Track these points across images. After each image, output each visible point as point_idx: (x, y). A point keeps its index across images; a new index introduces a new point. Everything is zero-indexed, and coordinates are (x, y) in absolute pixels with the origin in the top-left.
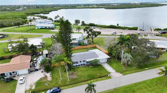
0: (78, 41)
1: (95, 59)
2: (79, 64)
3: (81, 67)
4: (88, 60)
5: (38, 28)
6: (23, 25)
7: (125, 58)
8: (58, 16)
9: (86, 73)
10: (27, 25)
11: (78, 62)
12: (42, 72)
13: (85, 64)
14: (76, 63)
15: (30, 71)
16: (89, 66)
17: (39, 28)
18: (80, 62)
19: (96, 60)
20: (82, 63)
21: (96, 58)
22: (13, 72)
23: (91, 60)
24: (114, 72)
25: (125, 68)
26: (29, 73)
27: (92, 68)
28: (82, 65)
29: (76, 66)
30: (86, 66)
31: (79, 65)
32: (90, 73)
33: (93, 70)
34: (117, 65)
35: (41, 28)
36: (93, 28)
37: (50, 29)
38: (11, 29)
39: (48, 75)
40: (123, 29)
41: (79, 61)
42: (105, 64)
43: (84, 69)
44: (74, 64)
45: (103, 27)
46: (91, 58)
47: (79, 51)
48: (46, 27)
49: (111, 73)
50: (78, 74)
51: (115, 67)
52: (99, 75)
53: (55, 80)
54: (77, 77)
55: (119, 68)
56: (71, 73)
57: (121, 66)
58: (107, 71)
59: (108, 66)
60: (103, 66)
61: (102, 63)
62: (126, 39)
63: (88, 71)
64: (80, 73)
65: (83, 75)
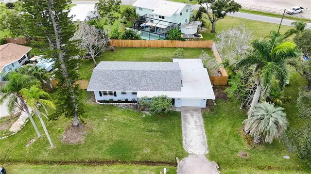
0: (167, 24)
7: (256, 118)
13: (136, 102)
14: (111, 95)
16: (143, 110)
18: (124, 93)
20: (129, 97)
24: (197, 156)
25: (249, 149)
27: (147, 119)
28: (126, 101)
29: (112, 101)
30: (137, 107)
31: (119, 101)
33: (144, 130)
34: (229, 129)
41: (119, 91)
42: (195, 114)
43: (121, 118)
44: (105, 94)
49: (187, 155)
50: (95, 130)
51: (216, 134)
52: (147, 151)
53: (25, 133)
54: (82, 139)
55: (227, 142)
56: (76, 124)
57: (237, 136)
58: (184, 143)
59: (198, 124)
60: (183, 122)
61: (187, 109)
62: (277, 52)
63: (127, 130)
64: (103, 128)
65: (105, 138)
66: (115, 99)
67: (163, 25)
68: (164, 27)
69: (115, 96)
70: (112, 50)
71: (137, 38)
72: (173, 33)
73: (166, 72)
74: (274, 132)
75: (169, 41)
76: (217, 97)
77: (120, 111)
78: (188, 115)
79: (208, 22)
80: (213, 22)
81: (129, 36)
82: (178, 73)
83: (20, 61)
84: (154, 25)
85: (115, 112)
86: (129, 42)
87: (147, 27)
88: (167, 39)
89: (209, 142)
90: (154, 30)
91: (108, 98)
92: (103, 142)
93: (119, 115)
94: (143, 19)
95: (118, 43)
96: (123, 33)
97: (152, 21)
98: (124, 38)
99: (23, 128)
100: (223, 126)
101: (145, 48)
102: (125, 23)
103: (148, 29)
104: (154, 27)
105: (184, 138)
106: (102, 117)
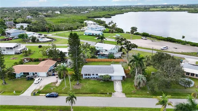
0: (109, 53)
5: (86, 34)
6: (77, 29)
8: (112, 22)
9: (91, 87)
10: (80, 30)
12: (57, 77)
13: (97, 78)
15: (49, 75)
16: (100, 80)
17: (87, 34)
18: (93, 75)
19: (107, 75)
20: (95, 76)
22: (36, 73)
24: (119, 92)
25: (136, 90)
26: (47, 76)
27: (102, 83)
28: (94, 78)
29: (89, 78)
30: (98, 80)
31: (92, 78)
33: (101, 86)
35: (88, 35)
36: (144, 38)
37: (97, 36)
38: (62, 34)
39: (60, 81)
40: (183, 44)
41: (91, 74)
42: (119, 81)
43: (93, 82)
45: (158, 39)
47: (105, 63)
48: (93, 34)
49: (115, 92)
50: (84, 86)
51: (126, 87)
52: (102, 91)
53: (61, 86)
54: (81, 88)
55: (129, 89)
56: (78, 84)
57: (132, 87)
59: (119, 84)
60: (114, 84)
61: (116, 80)
62: (140, 57)
64: (87, 85)
65: (88, 87)
66: (90, 77)
67: (107, 53)
68: (107, 54)
69: (90, 76)
70: (87, 63)
71: (96, 58)
72: (111, 56)
73: (108, 68)
74: (142, 82)
75: (109, 59)
76: (127, 77)
77: (92, 81)
78: (116, 82)
79: (125, 52)
80: (127, 52)
81: (93, 57)
82: (113, 68)
83: (53, 66)
84: (103, 53)
85: (90, 81)
86: (93, 59)
87: (100, 54)
88: (108, 58)
89: (123, 89)
90: (103, 55)
91: (87, 77)
92: (88, 88)
93: (92, 82)
94: (98, 51)
95: (89, 60)
96: (90, 56)
97: (102, 52)
98: (91, 58)
99: (60, 85)
100: (128, 85)
101: (100, 62)
102: (91, 53)
103: (101, 55)
104: (103, 54)
105: (114, 88)
106: (86, 82)
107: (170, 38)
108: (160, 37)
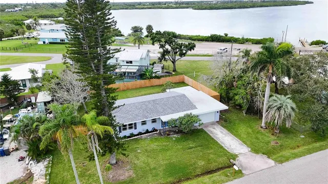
0: (138, 67)
1: (185, 113)
2: (140, 128)
3: (145, 139)
4: (165, 118)
5: (44, 42)
11: (135, 124)
13: (157, 130)
14: (131, 128)
16: (168, 135)
17: (47, 41)
18: (144, 123)
19: (188, 116)
20: (149, 126)
21: (189, 112)
23: (176, 116)
24: (245, 154)
25: (276, 138)
28: (147, 132)
29: (132, 135)
30: (160, 134)
31: (140, 134)
32: (174, 160)
33: (184, 149)
34: (250, 130)
35: (50, 43)
39: (39, 169)
41: (139, 122)
42: (215, 127)
44: (125, 129)
46: (173, 112)
47: (140, 92)
49: (237, 156)
51: (244, 136)
52: (201, 163)
54: (131, 173)
55: (257, 139)
56: (115, 162)
57: (261, 133)
58: (226, 148)
59: (224, 133)
60: (211, 135)
61: (207, 125)
63: (168, 153)
64: (143, 158)
65: (153, 165)
66: (135, 132)
67: (133, 69)
68: (135, 71)
69: (136, 129)
73: (174, 97)
78: (211, 129)
80: (174, 62)
82: (184, 96)
85: (144, 143)
89: (245, 142)
91: (128, 132)
92: (155, 169)
93: (150, 145)
105: (223, 145)
107: (215, 35)
108: (196, 36)
